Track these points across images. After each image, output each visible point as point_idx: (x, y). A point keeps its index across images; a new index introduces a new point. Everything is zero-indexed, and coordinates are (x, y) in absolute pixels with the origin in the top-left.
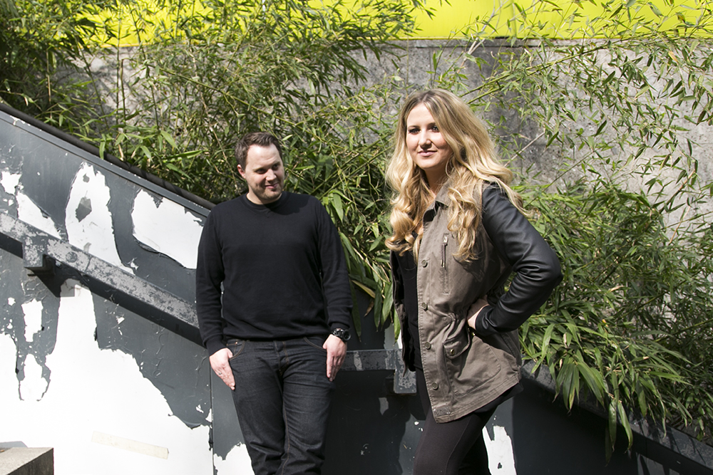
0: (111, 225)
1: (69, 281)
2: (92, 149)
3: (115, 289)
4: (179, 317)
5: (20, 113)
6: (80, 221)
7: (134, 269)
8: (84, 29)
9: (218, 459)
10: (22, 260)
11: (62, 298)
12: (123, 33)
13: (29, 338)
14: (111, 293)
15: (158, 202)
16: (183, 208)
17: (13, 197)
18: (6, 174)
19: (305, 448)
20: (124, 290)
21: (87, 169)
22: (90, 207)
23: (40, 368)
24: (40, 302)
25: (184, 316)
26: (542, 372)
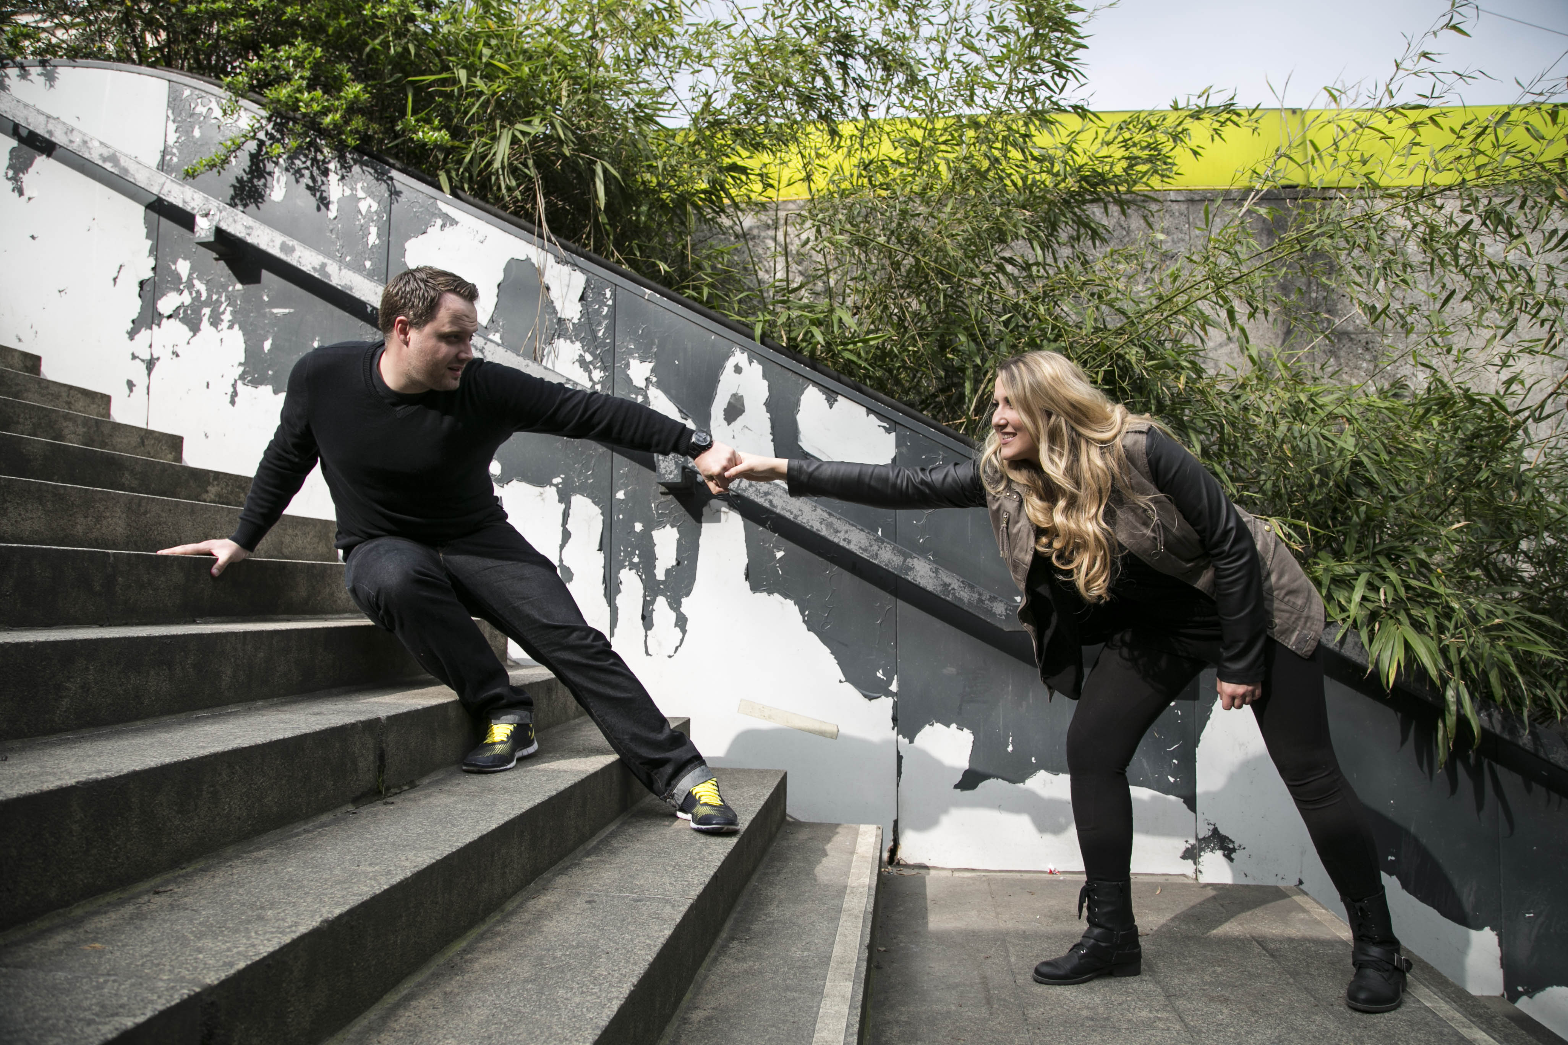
0: (770, 430)
1: (714, 502)
2: (746, 331)
3: (775, 513)
4: (858, 552)
5: (653, 284)
6: (729, 424)
8: (733, 178)
9: (904, 742)
10: (653, 473)
11: (704, 525)
12: (784, 182)
13: (660, 575)
14: (768, 518)
15: (831, 401)
16: (864, 409)
17: (643, 391)
18: (634, 363)
20: (787, 515)
21: (739, 357)
22: (743, 405)
23: (673, 616)
24: (675, 529)
25: (865, 550)
26: (1350, 639)
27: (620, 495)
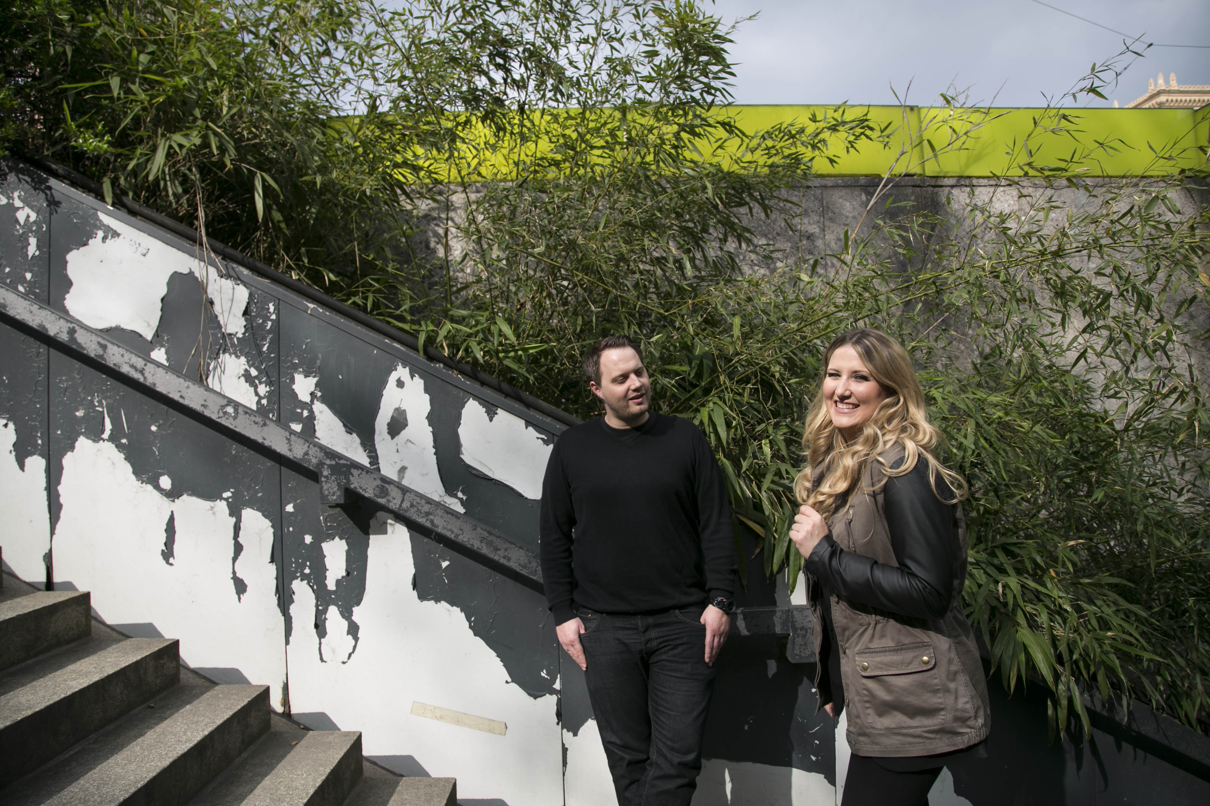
0: (432, 444)
1: (380, 514)
2: (409, 342)
6: (393, 439)
7: (461, 500)
9: (568, 735)
11: (371, 537)
13: (331, 585)
15: (491, 414)
16: (522, 422)
17: (308, 406)
18: (299, 378)
19: (677, 759)
21: (402, 372)
22: (406, 420)
23: (345, 624)
24: (344, 541)
25: (525, 567)
27: (290, 508)
